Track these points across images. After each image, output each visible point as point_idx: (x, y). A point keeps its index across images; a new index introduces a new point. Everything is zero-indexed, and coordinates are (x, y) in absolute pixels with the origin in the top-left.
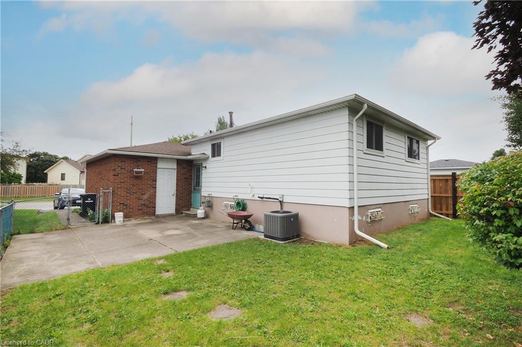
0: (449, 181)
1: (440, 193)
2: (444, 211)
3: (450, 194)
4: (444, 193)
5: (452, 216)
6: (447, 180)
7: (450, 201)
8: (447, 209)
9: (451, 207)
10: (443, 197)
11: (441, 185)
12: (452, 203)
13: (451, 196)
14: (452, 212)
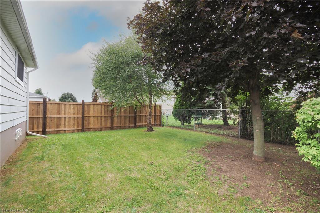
0: (41, 105)
1: (32, 115)
2: (35, 130)
3: (41, 116)
4: (36, 115)
5: (42, 133)
6: (39, 104)
7: (41, 121)
8: (38, 128)
9: (41, 125)
10: (35, 118)
11: (33, 108)
12: (42, 122)
13: (42, 117)
14: (42, 129)
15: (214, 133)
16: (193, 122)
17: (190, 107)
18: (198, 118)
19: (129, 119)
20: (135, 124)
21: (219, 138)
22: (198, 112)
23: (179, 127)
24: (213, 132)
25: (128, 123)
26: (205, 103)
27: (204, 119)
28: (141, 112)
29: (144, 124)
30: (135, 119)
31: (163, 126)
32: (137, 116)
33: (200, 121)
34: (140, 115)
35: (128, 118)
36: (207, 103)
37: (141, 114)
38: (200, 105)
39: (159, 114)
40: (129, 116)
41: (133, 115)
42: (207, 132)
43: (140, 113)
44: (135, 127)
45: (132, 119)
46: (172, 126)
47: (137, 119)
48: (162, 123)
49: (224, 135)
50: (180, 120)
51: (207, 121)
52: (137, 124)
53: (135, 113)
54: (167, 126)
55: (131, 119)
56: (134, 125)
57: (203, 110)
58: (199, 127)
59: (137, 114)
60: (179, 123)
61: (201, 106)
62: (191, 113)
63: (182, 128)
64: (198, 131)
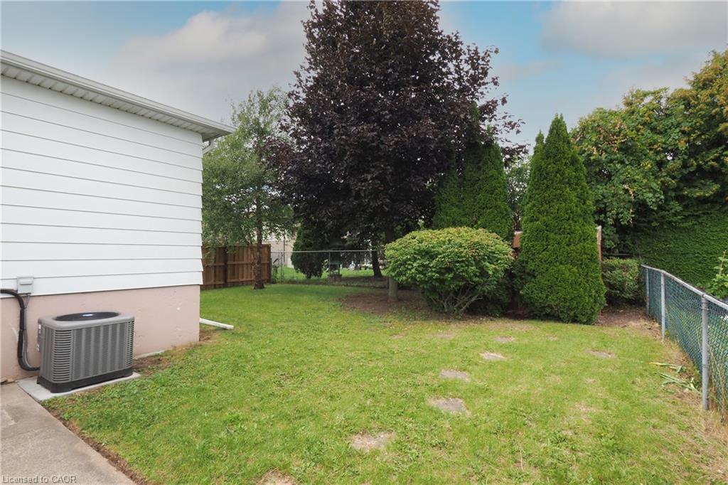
15: (357, 286)
16: (325, 274)
17: (322, 249)
18: (334, 265)
19: (215, 272)
20: (225, 280)
21: (360, 290)
22: (335, 257)
23: (303, 282)
24: (356, 284)
25: (213, 279)
26: (345, 241)
27: (343, 267)
28: (236, 258)
29: (241, 280)
30: (225, 271)
31: (274, 283)
32: (229, 267)
33: (337, 271)
34: (234, 265)
35: (213, 272)
36: (348, 243)
37: (235, 263)
38: (337, 244)
39: (266, 262)
40: (215, 267)
41: (223, 264)
42: (347, 285)
43: (234, 261)
44: (225, 285)
45: (219, 272)
46: (292, 282)
47: (229, 272)
48: (272, 277)
49: (369, 287)
50: (304, 272)
51: (349, 270)
52: (229, 280)
53: (226, 261)
54: (282, 282)
55: (217, 273)
56: (222, 282)
57: (342, 253)
58: (335, 280)
59: (228, 263)
60: (302, 276)
61: (339, 247)
62: (323, 256)
63: (309, 284)
64: (333, 285)
